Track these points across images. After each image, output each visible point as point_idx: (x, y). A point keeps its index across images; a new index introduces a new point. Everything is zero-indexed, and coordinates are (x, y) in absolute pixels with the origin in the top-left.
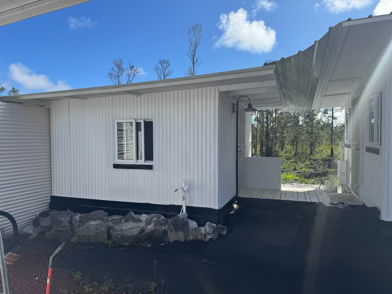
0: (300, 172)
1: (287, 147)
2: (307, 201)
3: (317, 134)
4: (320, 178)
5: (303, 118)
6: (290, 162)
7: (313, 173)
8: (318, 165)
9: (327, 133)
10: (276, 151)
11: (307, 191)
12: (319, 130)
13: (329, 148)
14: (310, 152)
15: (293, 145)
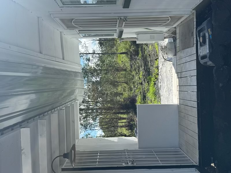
0: (143, 79)
1: (119, 90)
2: (196, 75)
3: (108, 66)
4: (148, 62)
5: (94, 78)
6: (134, 87)
7: (144, 68)
8: (136, 64)
9: (107, 58)
10: (124, 101)
11: (176, 75)
12: (104, 65)
13: (120, 56)
14: (124, 71)
15: (118, 85)
